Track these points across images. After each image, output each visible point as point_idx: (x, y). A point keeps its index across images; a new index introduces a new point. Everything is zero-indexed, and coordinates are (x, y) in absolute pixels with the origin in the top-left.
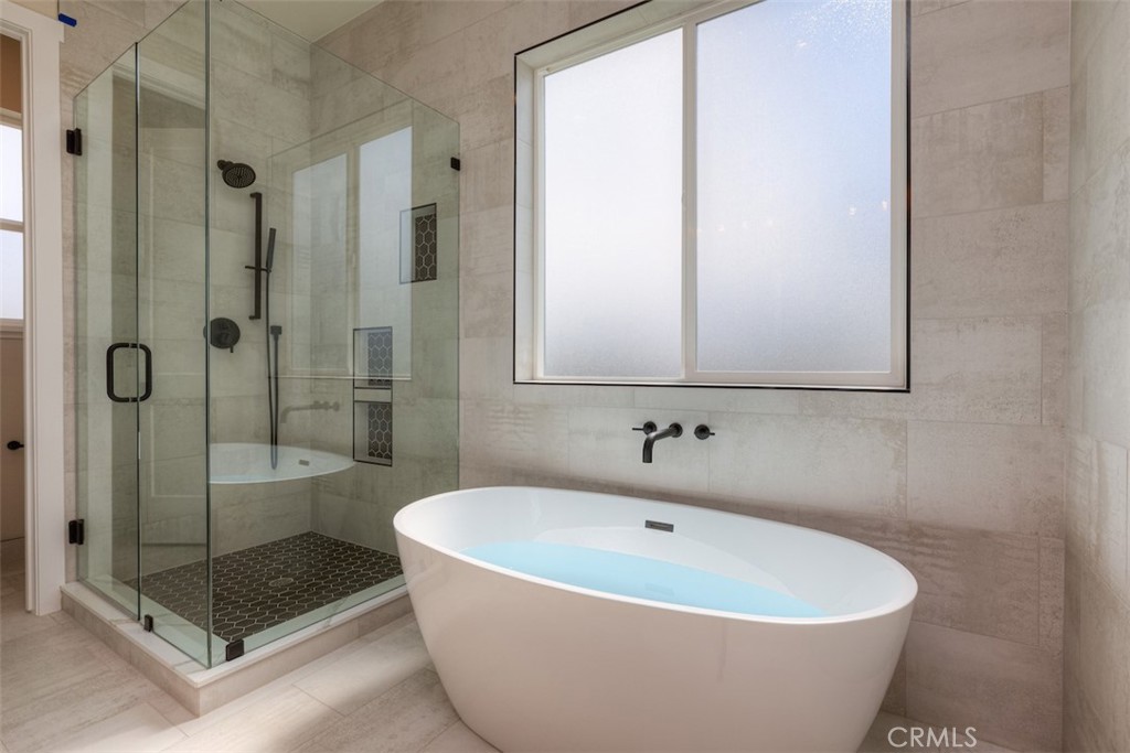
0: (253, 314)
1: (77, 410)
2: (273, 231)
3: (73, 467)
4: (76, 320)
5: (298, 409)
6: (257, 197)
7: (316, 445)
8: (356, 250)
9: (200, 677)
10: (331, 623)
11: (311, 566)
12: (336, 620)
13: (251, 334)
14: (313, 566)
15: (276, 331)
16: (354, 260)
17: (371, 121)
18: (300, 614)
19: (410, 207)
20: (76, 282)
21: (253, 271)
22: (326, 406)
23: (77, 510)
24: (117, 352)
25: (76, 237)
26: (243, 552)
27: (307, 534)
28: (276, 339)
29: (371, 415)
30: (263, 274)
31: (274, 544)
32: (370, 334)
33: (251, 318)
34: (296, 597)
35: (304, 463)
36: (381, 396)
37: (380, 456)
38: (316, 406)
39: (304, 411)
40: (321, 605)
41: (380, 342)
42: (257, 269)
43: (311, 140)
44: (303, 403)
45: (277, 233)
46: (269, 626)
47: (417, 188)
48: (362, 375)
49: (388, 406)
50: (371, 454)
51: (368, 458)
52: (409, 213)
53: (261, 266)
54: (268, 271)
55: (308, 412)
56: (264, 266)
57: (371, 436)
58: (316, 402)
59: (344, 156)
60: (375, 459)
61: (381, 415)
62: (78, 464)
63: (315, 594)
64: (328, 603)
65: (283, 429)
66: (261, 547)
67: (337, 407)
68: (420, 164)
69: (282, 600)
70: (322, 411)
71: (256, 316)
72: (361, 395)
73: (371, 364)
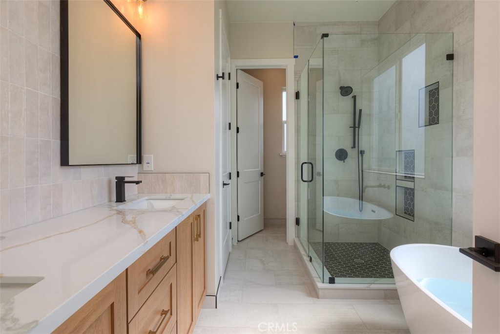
0: (352, 146)
1: (298, 182)
2: (361, 110)
3: (297, 200)
4: (298, 153)
5: (372, 187)
6: (354, 97)
7: (380, 204)
8: (400, 111)
9: (320, 285)
10: (371, 287)
11: (373, 258)
12: (373, 286)
13: (352, 154)
14: (374, 259)
15: (362, 153)
16: (399, 115)
17: (405, 46)
18: (362, 277)
19: (424, 86)
20: (298, 140)
21: (353, 128)
22: (384, 186)
23: (298, 215)
24: (304, 165)
25: (298, 126)
26: (348, 243)
27: (376, 244)
28: (362, 156)
29: (406, 194)
30: (357, 129)
31: (361, 244)
32: (405, 153)
33: (352, 148)
34: (363, 270)
35: (374, 211)
36: (409, 185)
37: (409, 215)
38: (380, 186)
39: (374, 188)
40: (371, 277)
41: (409, 158)
42: (354, 127)
43: (379, 64)
44: (374, 184)
45: (362, 111)
46: (349, 277)
47: (428, 75)
48: (401, 173)
49: (413, 190)
50: (405, 213)
51: (404, 215)
52: (424, 89)
53: (356, 126)
54: (359, 127)
55: (377, 189)
56: (357, 126)
57: (406, 204)
58: (380, 184)
59: (394, 67)
60: (407, 216)
61: (410, 194)
62: (298, 200)
63: (371, 271)
64: (374, 277)
65: (365, 194)
66: (356, 243)
67: (389, 188)
68: (430, 62)
69: (356, 268)
70: (383, 188)
71: (354, 147)
72: (399, 183)
73: (406, 168)
